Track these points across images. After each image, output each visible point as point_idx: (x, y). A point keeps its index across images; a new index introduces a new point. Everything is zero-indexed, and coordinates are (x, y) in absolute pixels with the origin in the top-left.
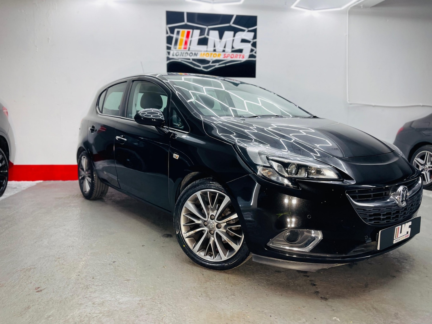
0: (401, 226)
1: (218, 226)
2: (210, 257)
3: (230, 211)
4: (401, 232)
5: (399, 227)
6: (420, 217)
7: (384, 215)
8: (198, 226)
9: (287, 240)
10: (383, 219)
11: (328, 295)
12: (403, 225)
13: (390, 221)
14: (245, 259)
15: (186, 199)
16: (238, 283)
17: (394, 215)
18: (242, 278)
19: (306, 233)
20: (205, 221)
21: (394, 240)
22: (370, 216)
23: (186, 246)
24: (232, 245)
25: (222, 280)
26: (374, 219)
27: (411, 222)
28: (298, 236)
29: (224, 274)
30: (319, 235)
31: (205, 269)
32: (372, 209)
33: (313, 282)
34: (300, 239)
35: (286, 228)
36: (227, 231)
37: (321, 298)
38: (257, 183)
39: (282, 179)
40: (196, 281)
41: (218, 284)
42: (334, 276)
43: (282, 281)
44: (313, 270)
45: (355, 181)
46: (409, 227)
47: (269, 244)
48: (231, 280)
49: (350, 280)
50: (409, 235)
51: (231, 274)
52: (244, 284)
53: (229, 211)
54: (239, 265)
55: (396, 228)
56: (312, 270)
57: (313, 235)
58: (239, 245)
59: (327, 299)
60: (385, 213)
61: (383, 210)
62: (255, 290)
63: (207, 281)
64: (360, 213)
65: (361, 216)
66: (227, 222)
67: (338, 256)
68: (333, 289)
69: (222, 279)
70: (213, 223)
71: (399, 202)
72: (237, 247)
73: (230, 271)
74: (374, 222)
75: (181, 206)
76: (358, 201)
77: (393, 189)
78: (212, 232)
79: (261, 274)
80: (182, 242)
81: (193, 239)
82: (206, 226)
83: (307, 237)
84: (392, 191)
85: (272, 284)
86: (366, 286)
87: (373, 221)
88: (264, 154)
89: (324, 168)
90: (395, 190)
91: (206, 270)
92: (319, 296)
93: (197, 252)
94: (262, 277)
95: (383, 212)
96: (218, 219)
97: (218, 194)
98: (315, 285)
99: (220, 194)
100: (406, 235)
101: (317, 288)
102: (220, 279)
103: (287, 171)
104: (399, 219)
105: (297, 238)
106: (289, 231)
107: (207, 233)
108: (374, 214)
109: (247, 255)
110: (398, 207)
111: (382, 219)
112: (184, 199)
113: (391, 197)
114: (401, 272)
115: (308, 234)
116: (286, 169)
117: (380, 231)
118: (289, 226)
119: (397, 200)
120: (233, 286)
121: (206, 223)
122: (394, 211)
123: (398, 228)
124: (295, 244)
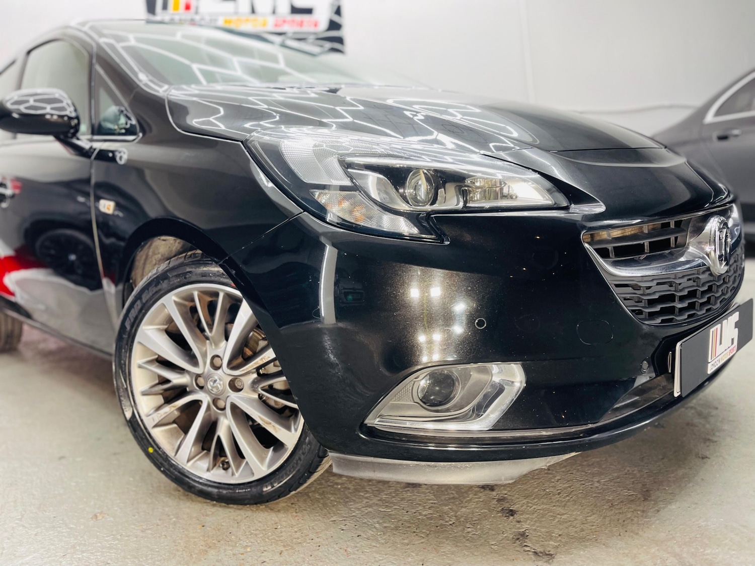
0: (720, 325)
1: (234, 386)
2: (222, 471)
3: (266, 340)
4: (721, 343)
5: (717, 329)
6: (751, 301)
7: (682, 299)
8: (181, 391)
9: (424, 403)
10: (682, 310)
11: (551, 543)
12: (725, 322)
13: (694, 314)
14: (317, 467)
15: (137, 321)
16: (299, 541)
17: (705, 298)
18: (314, 520)
19: (475, 376)
20: (198, 376)
21: (709, 365)
22: (652, 303)
23: (155, 450)
24: (276, 432)
25: (256, 535)
26: (663, 312)
27: (737, 313)
28: (454, 384)
29: (266, 514)
30: (514, 375)
31: (214, 505)
32: (655, 282)
33: (506, 505)
34: (459, 394)
35: (417, 365)
36: (260, 397)
37: (536, 553)
38: (328, 247)
39: (392, 220)
40: (178, 551)
41: (242, 550)
42: (558, 478)
43: (424, 513)
44: (506, 480)
45: (602, 204)
46: (735, 327)
47: (372, 422)
48: (283, 530)
49: (598, 482)
50: (736, 347)
51: (286, 510)
52: (318, 540)
53: (263, 339)
54: (301, 484)
55: (711, 330)
56: (503, 478)
57: (496, 379)
58: (296, 430)
59: (551, 555)
60: (685, 293)
61: (680, 284)
62: (348, 555)
63: (210, 547)
64: (625, 299)
65: (630, 306)
66: (258, 369)
67: (573, 430)
68: (563, 517)
69: (258, 532)
70: (220, 379)
71: (714, 262)
72: (289, 436)
73: (282, 502)
74: (663, 321)
75: (127, 341)
76: (615, 264)
77: (693, 227)
78: (221, 404)
79: (367, 498)
80: (145, 441)
81: (175, 428)
82: (201, 388)
83: (480, 385)
84: (690, 233)
85: (396, 528)
86: (646, 495)
87: (657, 318)
88: (332, 154)
89: (510, 178)
90: (699, 230)
91: (214, 509)
92: (527, 549)
93: (188, 461)
94: (370, 509)
95: (681, 291)
96: (232, 365)
97: (221, 295)
98: (512, 513)
99: (228, 296)
100: (730, 348)
101: (519, 522)
102: (252, 534)
103: (404, 198)
104: (714, 307)
105: (451, 392)
106: (426, 374)
107: (208, 408)
108: (660, 297)
109: (322, 457)
110: (711, 275)
111: (677, 311)
112: (132, 320)
113: (691, 249)
114: (716, 442)
115: (483, 377)
116: (401, 191)
117: (679, 344)
118: (424, 359)
119: (708, 255)
120: (285, 553)
121: (201, 381)
122: (703, 284)
123: (714, 330)
124: (448, 410)
